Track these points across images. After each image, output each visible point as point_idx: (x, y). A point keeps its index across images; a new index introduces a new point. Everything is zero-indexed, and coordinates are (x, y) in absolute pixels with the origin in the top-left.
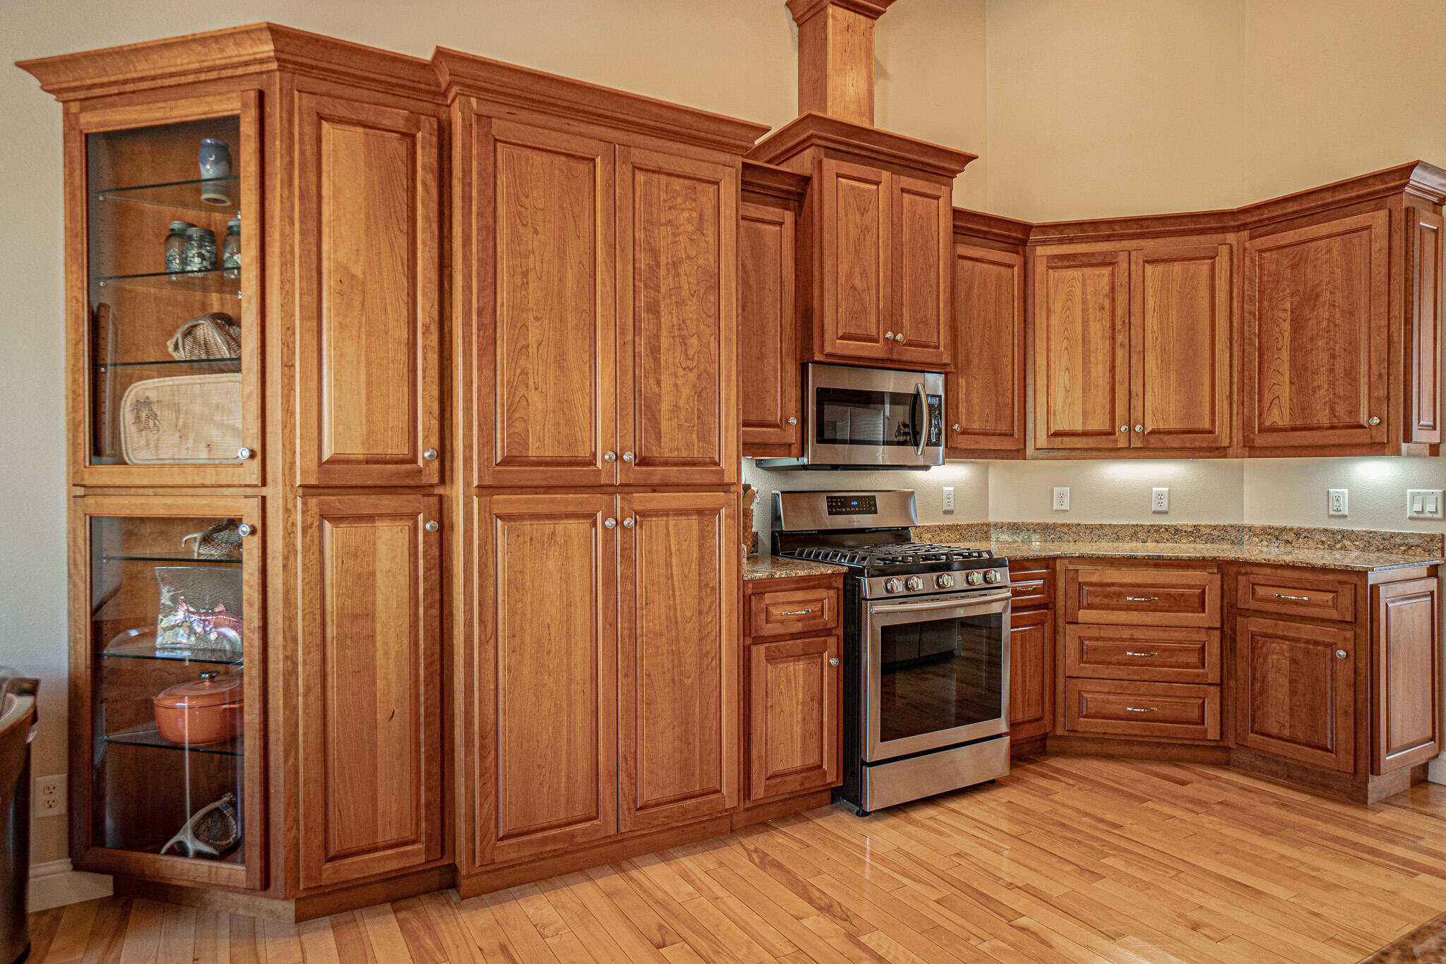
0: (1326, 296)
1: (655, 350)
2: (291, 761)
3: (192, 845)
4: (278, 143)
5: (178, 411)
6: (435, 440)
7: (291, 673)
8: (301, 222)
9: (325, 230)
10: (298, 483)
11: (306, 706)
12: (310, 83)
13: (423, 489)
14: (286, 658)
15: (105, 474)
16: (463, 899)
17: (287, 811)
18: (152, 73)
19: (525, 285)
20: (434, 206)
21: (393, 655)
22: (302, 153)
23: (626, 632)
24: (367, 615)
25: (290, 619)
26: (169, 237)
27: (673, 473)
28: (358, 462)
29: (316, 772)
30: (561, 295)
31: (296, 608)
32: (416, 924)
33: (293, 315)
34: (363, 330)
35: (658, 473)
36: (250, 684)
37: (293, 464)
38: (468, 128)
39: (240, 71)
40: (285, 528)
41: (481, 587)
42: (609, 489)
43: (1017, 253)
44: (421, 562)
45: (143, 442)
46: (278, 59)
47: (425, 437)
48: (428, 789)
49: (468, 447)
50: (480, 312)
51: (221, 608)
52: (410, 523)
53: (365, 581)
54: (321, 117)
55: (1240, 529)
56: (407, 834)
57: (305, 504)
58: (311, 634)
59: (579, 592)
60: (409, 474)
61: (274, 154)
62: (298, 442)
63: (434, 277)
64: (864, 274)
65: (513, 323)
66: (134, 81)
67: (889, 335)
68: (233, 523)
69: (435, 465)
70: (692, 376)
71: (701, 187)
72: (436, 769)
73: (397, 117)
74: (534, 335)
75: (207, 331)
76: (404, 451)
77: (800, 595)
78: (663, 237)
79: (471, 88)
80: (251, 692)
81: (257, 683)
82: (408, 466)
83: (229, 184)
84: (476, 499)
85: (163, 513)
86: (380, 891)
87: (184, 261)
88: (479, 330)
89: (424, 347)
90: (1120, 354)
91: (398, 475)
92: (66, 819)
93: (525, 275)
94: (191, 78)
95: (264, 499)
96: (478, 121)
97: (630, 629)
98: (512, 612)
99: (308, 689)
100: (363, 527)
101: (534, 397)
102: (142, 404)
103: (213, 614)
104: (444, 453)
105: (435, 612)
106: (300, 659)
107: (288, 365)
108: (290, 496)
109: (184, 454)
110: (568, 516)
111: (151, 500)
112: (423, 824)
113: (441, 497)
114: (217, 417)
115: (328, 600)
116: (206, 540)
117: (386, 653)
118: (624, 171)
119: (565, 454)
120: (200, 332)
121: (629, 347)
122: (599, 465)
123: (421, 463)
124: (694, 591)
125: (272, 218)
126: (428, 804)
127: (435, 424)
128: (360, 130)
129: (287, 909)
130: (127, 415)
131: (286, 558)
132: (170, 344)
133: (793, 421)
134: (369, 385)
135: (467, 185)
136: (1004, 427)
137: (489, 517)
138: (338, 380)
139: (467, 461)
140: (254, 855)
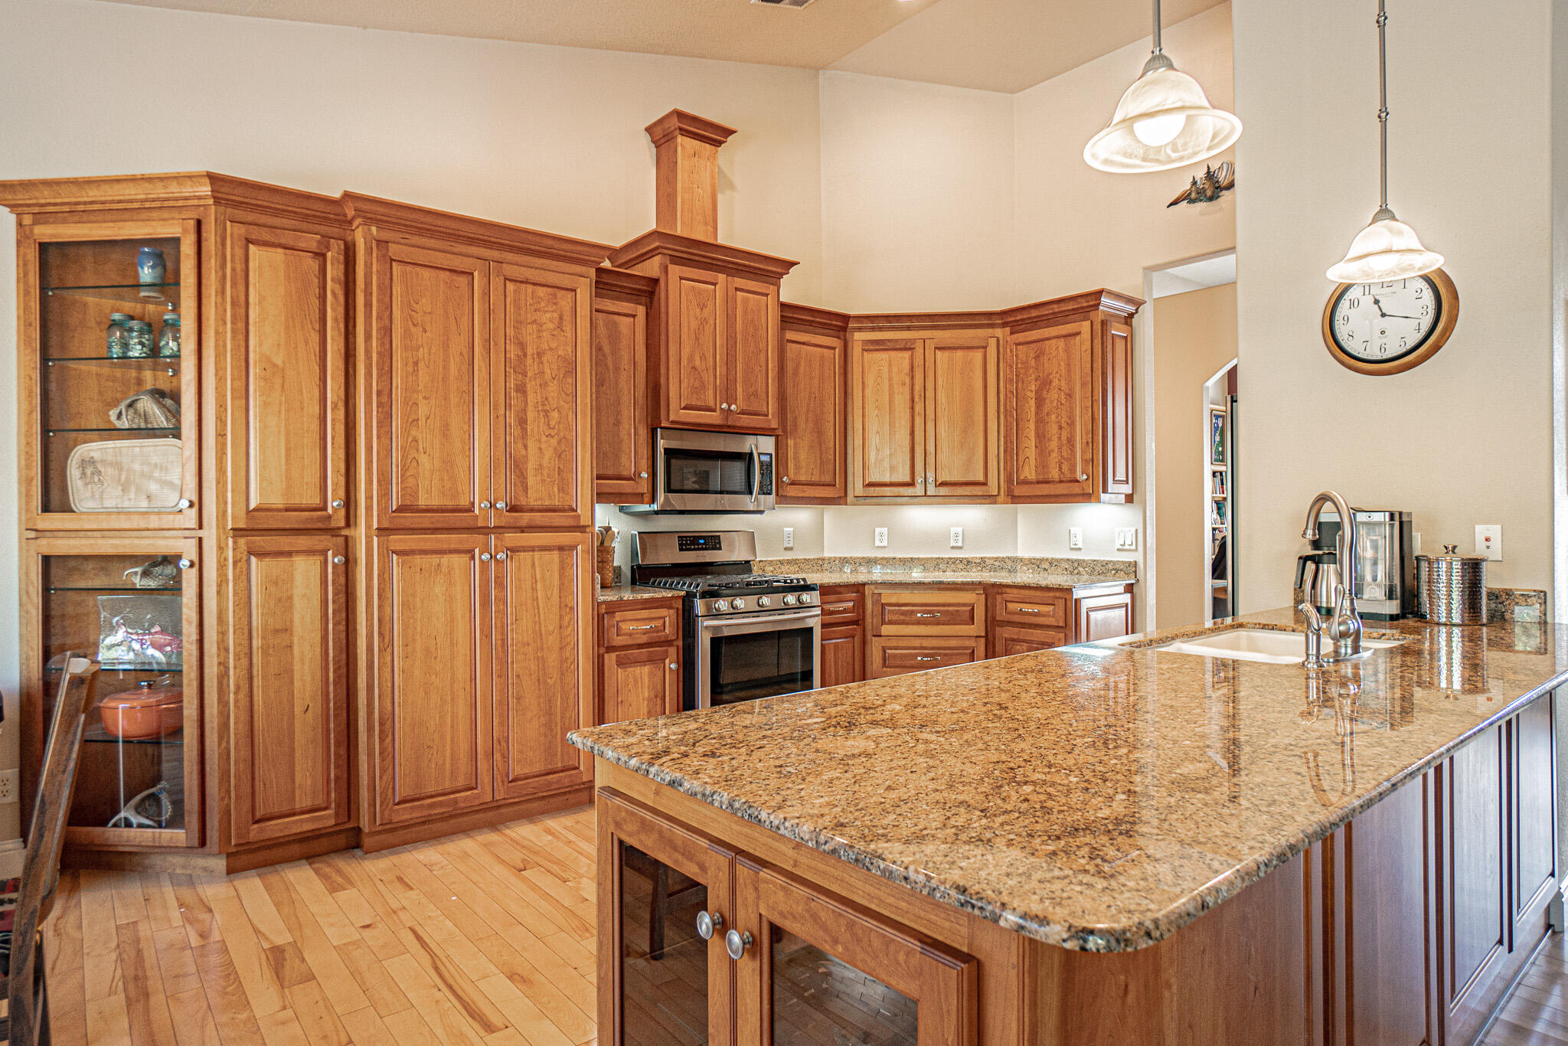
0: (1055, 383)
1: (522, 422)
2: (224, 744)
3: (135, 819)
4: (213, 261)
5: (121, 469)
6: (342, 493)
7: (223, 676)
8: (233, 323)
9: (251, 328)
10: (230, 527)
11: (236, 701)
12: (240, 214)
13: (333, 532)
14: (220, 664)
15: (55, 520)
16: (366, 853)
17: (220, 783)
18: (103, 199)
19: (416, 371)
20: (341, 309)
21: (307, 661)
22: (233, 270)
23: (499, 642)
24: (287, 630)
25: (222, 633)
26: (110, 326)
27: (538, 518)
28: (279, 510)
29: (245, 753)
30: (445, 380)
31: (228, 625)
32: (327, 870)
33: (225, 396)
34: (283, 408)
35: (525, 518)
36: (189, 685)
37: (225, 512)
38: (369, 251)
39: (180, 203)
40: (219, 562)
41: (380, 607)
42: (485, 530)
43: (838, 338)
44: (330, 588)
45: (89, 494)
46: (214, 197)
47: (333, 491)
48: (337, 767)
49: (369, 498)
50: (379, 393)
51: (157, 629)
52: (322, 558)
53: (285, 603)
54: (249, 241)
55: (1014, 560)
56: (320, 801)
57: (235, 543)
58: (240, 644)
59: (460, 611)
60: (320, 519)
61: (210, 269)
62: (229, 495)
63: (342, 366)
64: (703, 357)
65: (406, 402)
66: (85, 203)
67: (724, 406)
68: (170, 559)
69: (342, 512)
70: (554, 442)
71: (560, 294)
72: (343, 751)
73: (311, 241)
74: (422, 411)
75: (146, 404)
76: (316, 501)
77: (645, 614)
78: (529, 334)
79: (370, 220)
81: (195, 684)
82: (319, 513)
83: (168, 284)
84: (375, 539)
85: (111, 551)
86: (296, 849)
87: (126, 346)
88: (378, 407)
89: (333, 420)
90: (919, 421)
91: (307, 520)
92: (17, 807)
93: (416, 364)
94: (136, 205)
95: (200, 539)
96: (378, 246)
97: (503, 640)
98: (405, 626)
99: (238, 688)
100: (283, 561)
101: (423, 459)
102: (84, 464)
103: (150, 634)
104: (349, 503)
105: (342, 628)
106: (231, 665)
107: (221, 435)
108: (223, 537)
109: (126, 504)
110: (451, 552)
111: (101, 542)
112: (333, 795)
113: (346, 537)
114: (156, 474)
115: (254, 618)
116: (146, 574)
117: (302, 660)
118: (496, 282)
119: (448, 503)
120: (140, 405)
121: (502, 419)
122: (477, 511)
123: (330, 511)
124: (555, 610)
125: (208, 319)
126: (337, 778)
127: (342, 480)
128: (280, 250)
129: (220, 864)
130: (73, 472)
131: (219, 585)
132: (113, 414)
133: (645, 475)
134: (288, 450)
135: (368, 294)
136: (827, 479)
137: (386, 553)
138: (262, 447)
139: (369, 508)
140: (192, 819)
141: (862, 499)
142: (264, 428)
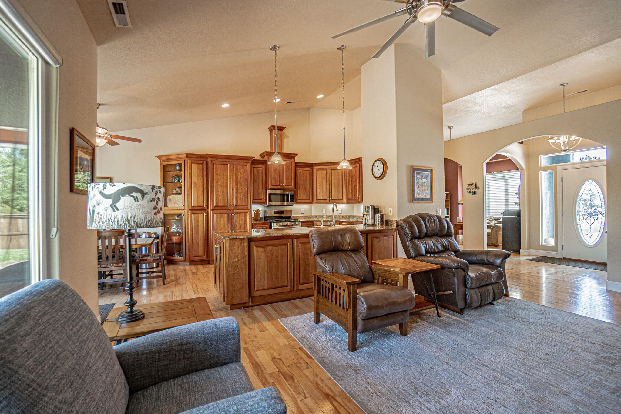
1: (237, 190)
2: (189, 244)
3: (177, 256)
4: (186, 167)
5: (174, 200)
6: (206, 203)
8: (189, 176)
9: (192, 177)
10: (189, 209)
11: (190, 237)
12: (191, 159)
13: (205, 210)
17: (188, 251)
19: (218, 182)
20: (206, 173)
22: (189, 168)
24: (198, 226)
25: (188, 226)
26: (173, 177)
27: (240, 207)
28: (196, 206)
29: (192, 246)
30: (223, 183)
32: (204, 266)
33: (188, 187)
34: (197, 190)
35: (238, 207)
37: (188, 207)
39: (182, 158)
40: (187, 215)
42: (230, 210)
43: (311, 168)
44: (205, 219)
45: (170, 204)
46: (187, 157)
48: (206, 249)
49: (210, 204)
50: (212, 186)
51: (179, 226)
52: (203, 214)
53: (197, 222)
54: (192, 163)
55: (352, 216)
56: (203, 255)
57: (190, 212)
58: (191, 228)
59: (226, 224)
62: (189, 204)
63: (206, 182)
64: (276, 175)
65: (216, 188)
66: (168, 159)
67: (281, 184)
68: (181, 214)
69: (206, 207)
70: (243, 194)
71: (244, 166)
72: (207, 247)
73: (201, 162)
74: (219, 189)
75: (178, 189)
76: (202, 205)
77: (262, 226)
78: (238, 174)
79: (210, 157)
80: (184, 235)
83: (180, 170)
84: (211, 211)
85: (173, 213)
86: (200, 263)
87: (175, 180)
88: (211, 189)
89: (205, 191)
90: (328, 186)
91: (202, 208)
94: (176, 159)
95: (185, 211)
96: (211, 162)
98: (216, 226)
99: (190, 235)
100: (197, 215)
101: (219, 197)
102: (171, 199)
104: (207, 205)
105: (207, 226)
106: (189, 231)
107: (188, 194)
108: (188, 211)
109: (175, 206)
110: (224, 213)
111: (171, 212)
112: (205, 254)
113: (207, 211)
114: (179, 201)
115: (193, 224)
116: (178, 217)
117: (200, 231)
118: (232, 165)
119: (224, 205)
120: (177, 190)
121: (233, 190)
122: (229, 206)
123: (204, 206)
124: (244, 224)
125: (186, 175)
126: (206, 251)
127: (206, 201)
128: (196, 164)
129: (188, 264)
130: (168, 200)
131: (188, 219)
132: (173, 191)
133: (264, 199)
134: (198, 196)
135: (210, 170)
136: (308, 198)
137: (213, 214)
138: (194, 196)
139: (210, 206)
140: (184, 256)
141: (317, 203)
142: (194, 193)
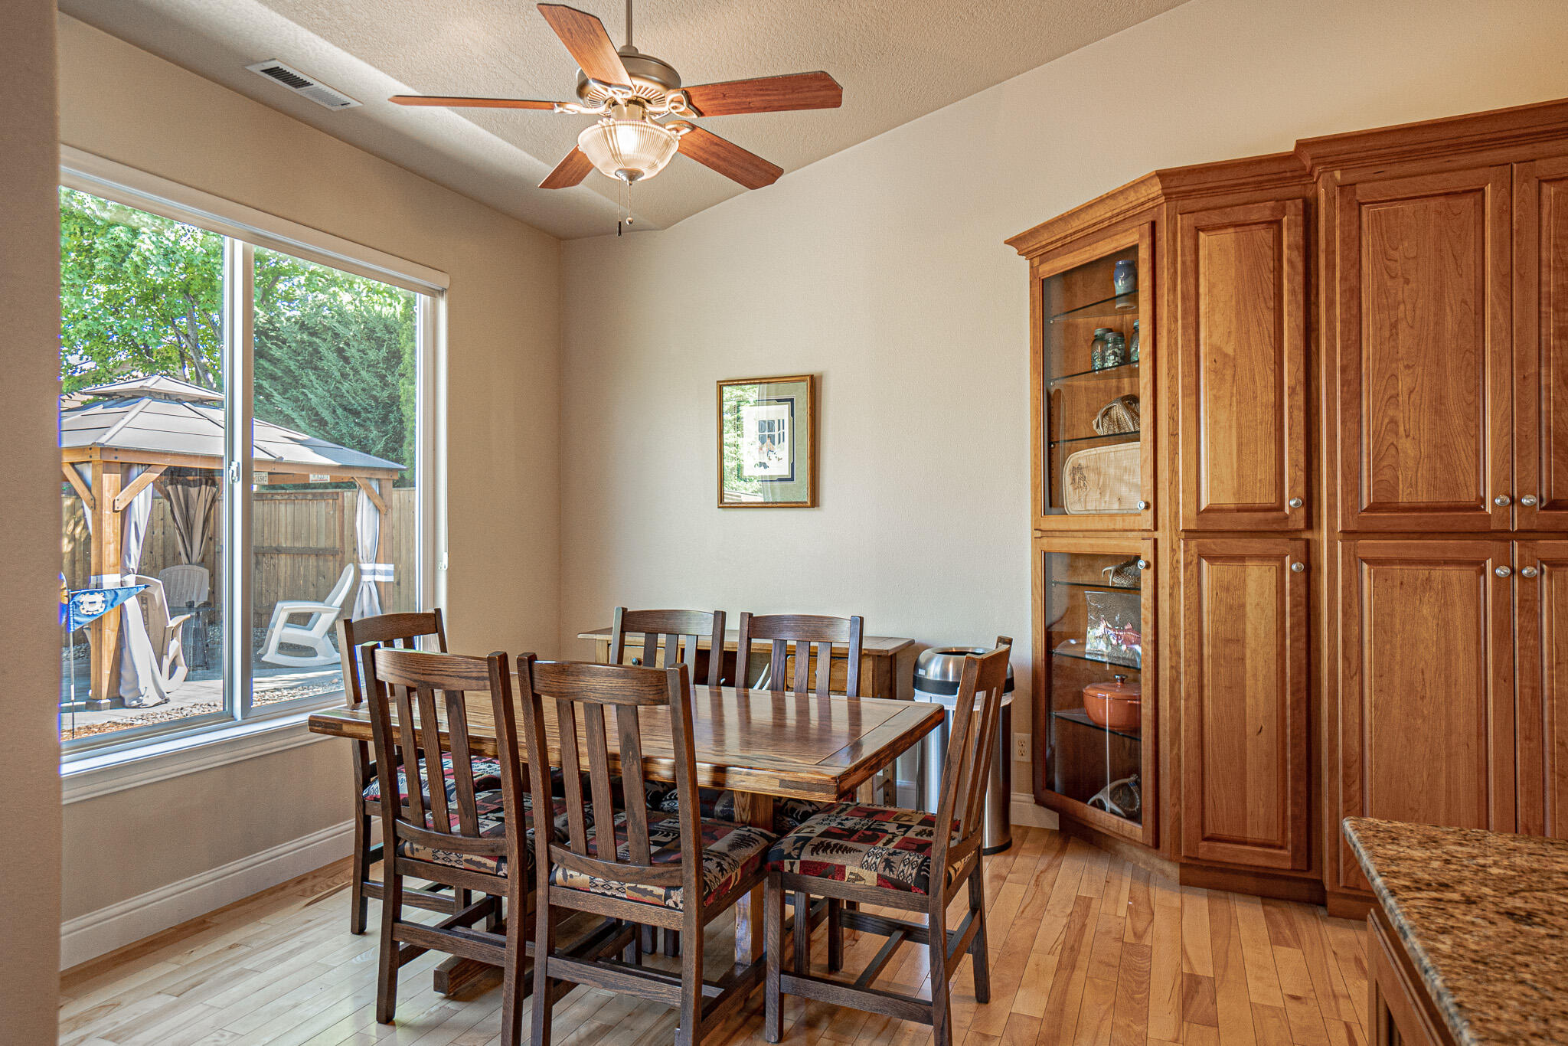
2: (1175, 751)
3: (1109, 804)
4: (1165, 260)
5: (1099, 474)
6: (1301, 489)
7: (1175, 681)
8: (1183, 318)
9: (1202, 320)
10: (1181, 529)
11: (1186, 708)
12: (1189, 204)
13: (1291, 534)
14: (1172, 667)
15: (1053, 522)
16: (1330, 915)
17: (1172, 789)
18: (1082, 227)
19: (1394, 335)
20: (1299, 279)
21: (1261, 678)
22: (1183, 263)
23: (1527, 691)
24: (1239, 641)
25: (1175, 637)
26: (1094, 341)
28: (1230, 511)
29: (1195, 763)
30: (1438, 338)
31: (1180, 629)
32: (1279, 917)
33: (1177, 394)
34: (1234, 399)
36: (1145, 685)
37: (1177, 513)
38: (1330, 201)
39: (1139, 210)
40: (1171, 564)
41: (1344, 625)
42: (1504, 536)
44: (1288, 599)
45: (1076, 498)
46: (1165, 194)
47: (1291, 488)
48: (1294, 803)
49: (1332, 495)
50: (1343, 370)
51: (1128, 626)
52: (1278, 564)
53: (1237, 611)
54: (1198, 229)
56: (1274, 836)
57: (1186, 545)
58: (1190, 650)
59: (1461, 641)
60: (1276, 521)
61: (1163, 268)
62: (1181, 495)
63: (1300, 343)
66: (1071, 235)
68: (1134, 560)
69: (1302, 512)
72: (1302, 787)
73: (1264, 211)
74: (1403, 384)
75: (1119, 411)
76: (1272, 500)
79: (1331, 164)
80: (1146, 691)
81: (1150, 684)
82: (1275, 514)
83: (1132, 294)
84: (1340, 544)
85: (1088, 550)
86: (1250, 883)
87: (1104, 359)
88: (1342, 386)
89: (1290, 407)
92: (1031, 766)
93: (1394, 326)
94: (1106, 224)
95: (1156, 541)
96: (1341, 192)
97: (1533, 689)
98: (1379, 652)
100: (1234, 567)
101: (1406, 445)
102: (1077, 469)
103: (1124, 630)
104: (1310, 501)
105: (1302, 644)
106: (1182, 670)
107: (1174, 435)
108: (1175, 539)
109: (1103, 506)
110: (1447, 562)
111: (1082, 541)
112: (1290, 835)
113: (1308, 542)
114: (1126, 477)
115: (1205, 624)
116: (1118, 572)
117: (1255, 676)
118: (1525, 192)
119: (1443, 499)
120: (1113, 413)
121: (1532, 382)
122: (1489, 510)
123: (1287, 511)
125: (1161, 319)
126: (1294, 818)
127: (1301, 475)
128: (1231, 230)
129: (1173, 871)
130: (1067, 478)
131: (1172, 588)
132: (1095, 422)
134: (1240, 445)
135: (1329, 253)
137: (1354, 562)
138: (1213, 443)
139: (1332, 507)
140: (1148, 817)
142: (1214, 422)
